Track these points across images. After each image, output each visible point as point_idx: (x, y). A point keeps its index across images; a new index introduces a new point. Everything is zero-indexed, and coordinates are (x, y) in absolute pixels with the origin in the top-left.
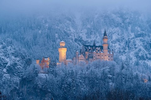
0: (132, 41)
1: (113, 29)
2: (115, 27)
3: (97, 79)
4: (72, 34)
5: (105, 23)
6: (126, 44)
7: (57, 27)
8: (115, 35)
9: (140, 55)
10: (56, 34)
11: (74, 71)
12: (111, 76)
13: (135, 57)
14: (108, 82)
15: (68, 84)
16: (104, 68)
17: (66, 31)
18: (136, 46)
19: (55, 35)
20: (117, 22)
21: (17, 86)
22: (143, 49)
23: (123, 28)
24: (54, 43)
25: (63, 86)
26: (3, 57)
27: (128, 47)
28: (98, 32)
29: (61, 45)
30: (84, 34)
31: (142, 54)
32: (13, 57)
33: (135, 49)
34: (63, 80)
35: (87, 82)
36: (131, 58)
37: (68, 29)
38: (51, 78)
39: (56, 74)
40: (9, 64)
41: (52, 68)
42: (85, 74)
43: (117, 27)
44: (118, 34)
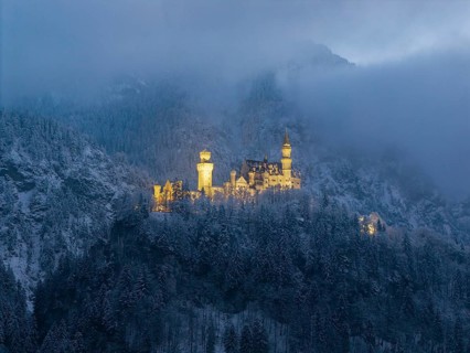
0: (315, 167)
3: (274, 225)
9: (327, 187)
11: (226, 207)
12: (302, 220)
14: (297, 232)
15: (212, 236)
16: (289, 203)
18: (322, 175)
21: (106, 237)
22: (332, 180)
25: (200, 240)
26: (107, 184)
29: (202, 157)
31: (331, 187)
32: (124, 184)
33: (319, 179)
34: (202, 227)
35: (252, 231)
38: (176, 221)
39: (188, 213)
40: (116, 197)
42: (249, 215)
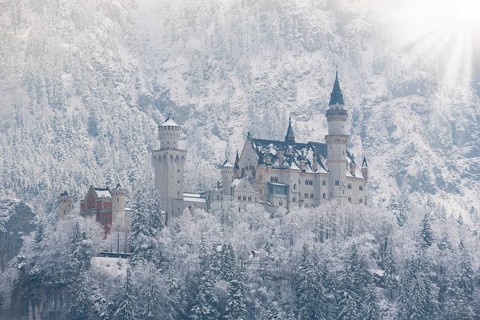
0: (378, 109)
1: (300, 60)
2: (307, 49)
3: (328, 284)
4: (127, 77)
5: (264, 31)
6: (354, 125)
7: (66, 46)
8: (305, 82)
9: (412, 170)
10: (65, 76)
11: (236, 249)
12: (381, 273)
13: (392, 180)
14: (373, 298)
15: (214, 305)
16: (355, 240)
17: (102, 61)
18: (397, 134)
19: (60, 78)
20: (315, 29)
22: (426, 148)
23: (341, 53)
24: (60, 113)
25: (194, 312)
27: (363, 135)
28: (235, 71)
30: (179, 77)
31: (422, 168)
33: (389, 145)
35: (287, 295)
36: (375, 183)
37: (111, 53)
38: (146, 275)
41: (145, 234)
42: (279, 263)
43: (313, 50)
44: (321, 82)
